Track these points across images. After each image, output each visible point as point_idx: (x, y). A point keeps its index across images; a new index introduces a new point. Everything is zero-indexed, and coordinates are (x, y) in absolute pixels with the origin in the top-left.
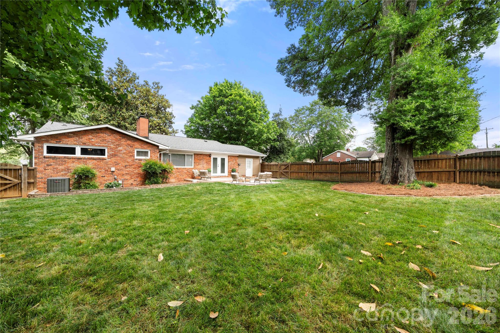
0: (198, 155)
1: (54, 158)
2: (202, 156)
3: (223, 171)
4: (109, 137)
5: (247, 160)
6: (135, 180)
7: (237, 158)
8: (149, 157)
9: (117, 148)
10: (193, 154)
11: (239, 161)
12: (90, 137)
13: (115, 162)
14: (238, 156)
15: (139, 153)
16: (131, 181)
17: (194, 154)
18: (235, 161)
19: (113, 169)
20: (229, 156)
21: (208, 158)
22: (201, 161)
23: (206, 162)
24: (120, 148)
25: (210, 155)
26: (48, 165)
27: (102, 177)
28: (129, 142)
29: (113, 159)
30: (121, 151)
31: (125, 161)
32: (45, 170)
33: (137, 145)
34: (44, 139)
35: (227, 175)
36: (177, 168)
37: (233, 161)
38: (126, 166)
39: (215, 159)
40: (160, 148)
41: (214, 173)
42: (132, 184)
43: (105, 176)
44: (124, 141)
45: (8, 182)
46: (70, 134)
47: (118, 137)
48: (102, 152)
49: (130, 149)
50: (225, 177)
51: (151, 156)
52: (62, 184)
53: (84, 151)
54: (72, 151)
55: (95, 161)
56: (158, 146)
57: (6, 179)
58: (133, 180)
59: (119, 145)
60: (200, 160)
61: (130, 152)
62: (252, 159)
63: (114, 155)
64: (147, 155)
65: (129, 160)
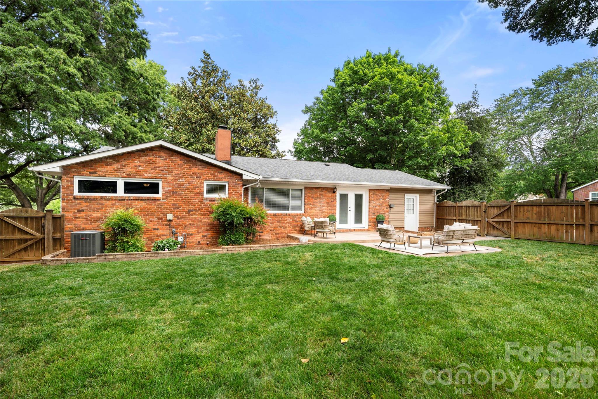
0: (311, 188)
1: (87, 199)
2: (319, 192)
3: (358, 219)
4: (164, 163)
5: (407, 196)
6: (203, 236)
7: (386, 194)
8: (225, 196)
9: (176, 180)
10: (302, 187)
11: (392, 199)
12: (137, 162)
13: (173, 205)
14: (388, 190)
15: (211, 189)
16: (198, 238)
17: (305, 188)
18: (382, 201)
19: (170, 217)
20: (370, 190)
21: (330, 194)
22: (318, 201)
23: (327, 203)
24: (181, 181)
25: (333, 190)
26: (79, 211)
27: (154, 229)
28: (195, 169)
29: (171, 200)
30: (183, 185)
31: (188, 203)
32: (76, 218)
33: (207, 172)
34: (74, 170)
35: (367, 227)
36: (275, 215)
37: (378, 200)
38: (190, 211)
39: (344, 197)
40: (244, 177)
41: (341, 222)
42: (199, 242)
43: (157, 229)
44: (187, 169)
45: (28, 237)
46: (108, 160)
47: (177, 160)
48: (154, 188)
49: (195, 181)
50: (363, 230)
51: (230, 193)
52: (90, 242)
53: (130, 187)
54: (112, 187)
55: (143, 204)
56: (241, 175)
57: (26, 233)
58: (200, 235)
59: (179, 176)
60: (316, 199)
61: (196, 187)
62: (418, 195)
63: (171, 193)
64: (224, 192)
65: (195, 201)
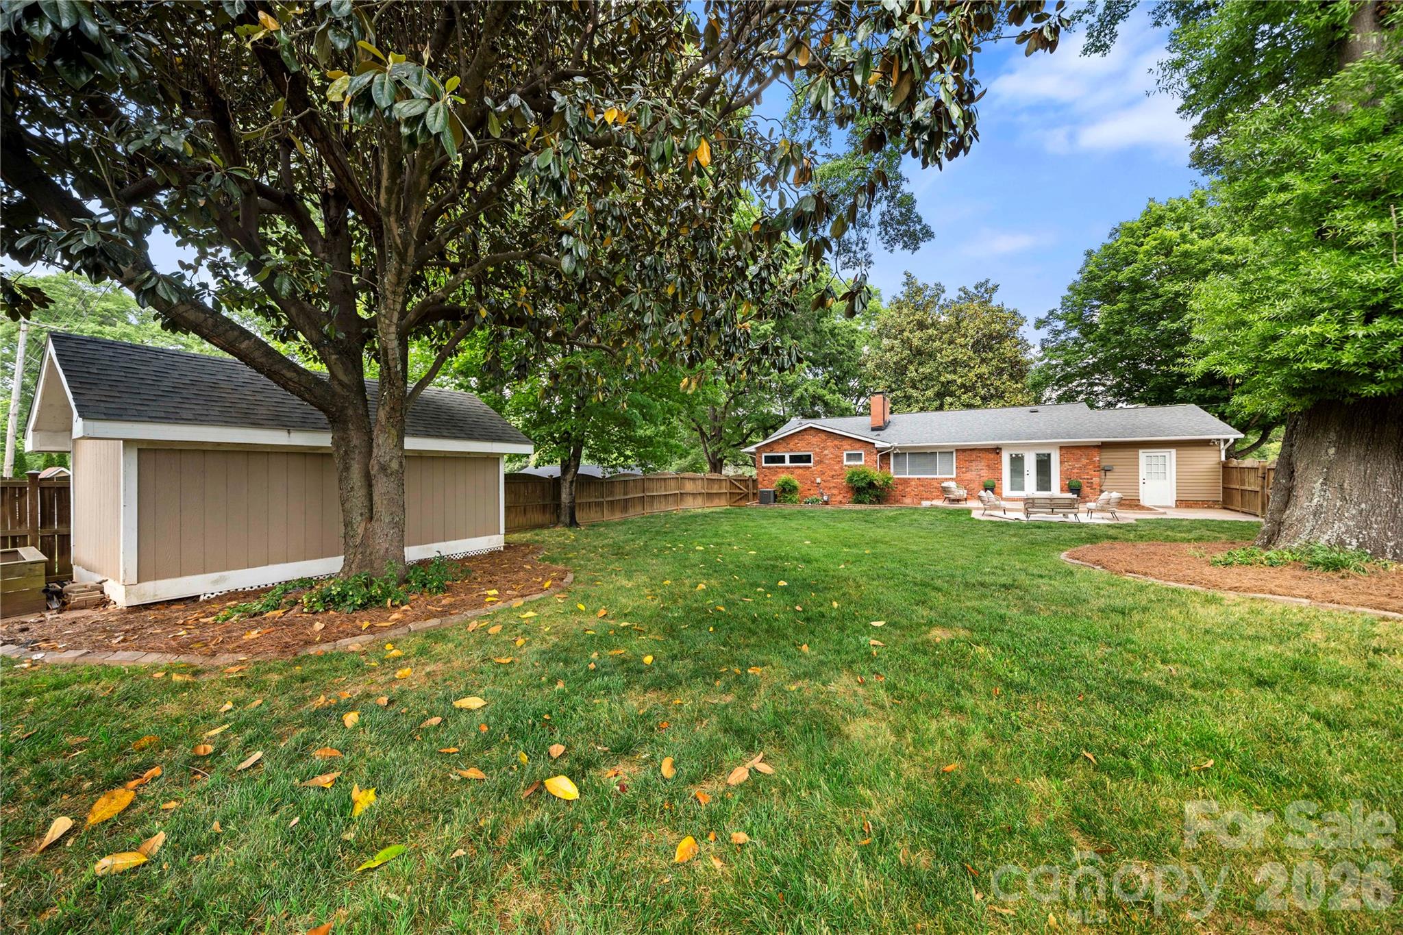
0: (965, 450)
1: (769, 468)
3: (1044, 484)
4: (814, 440)
5: (1143, 454)
6: (844, 496)
7: (1095, 452)
8: (862, 463)
9: (823, 452)
10: (953, 450)
11: (1107, 458)
12: (796, 441)
13: (821, 471)
14: (1098, 447)
15: (850, 457)
16: (839, 498)
17: (957, 450)
18: (1084, 461)
19: (818, 480)
20: (1061, 448)
21: (992, 456)
22: (975, 463)
23: (988, 466)
24: (827, 452)
25: (997, 450)
26: (765, 475)
27: (807, 489)
28: (836, 442)
29: (819, 468)
30: (828, 455)
31: (831, 469)
32: (764, 479)
33: (845, 444)
34: (762, 449)
37: (1078, 460)
38: (834, 476)
40: (879, 447)
41: (1012, 488)
42: (841, 500)
43: (810, 489)
44: (829, 443)
45: (741, 491)
46: (780, 441)
47: (823, 436)
48: (807, 459)
49: (837, 452)
51: (866, 460)
52: (769, 496)
53: (794, 459)
54: (782, 459)
55: (801, 471)
57: (740, 489)
58: (841, 494)
59: (824, 448)
60: (973, 460)
61: (837, 456)
62: (1173, 451)
63: (820, 462)
64: (860, 459)
65: (837, 468)
